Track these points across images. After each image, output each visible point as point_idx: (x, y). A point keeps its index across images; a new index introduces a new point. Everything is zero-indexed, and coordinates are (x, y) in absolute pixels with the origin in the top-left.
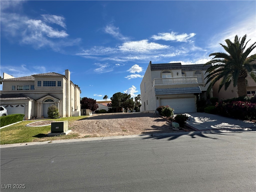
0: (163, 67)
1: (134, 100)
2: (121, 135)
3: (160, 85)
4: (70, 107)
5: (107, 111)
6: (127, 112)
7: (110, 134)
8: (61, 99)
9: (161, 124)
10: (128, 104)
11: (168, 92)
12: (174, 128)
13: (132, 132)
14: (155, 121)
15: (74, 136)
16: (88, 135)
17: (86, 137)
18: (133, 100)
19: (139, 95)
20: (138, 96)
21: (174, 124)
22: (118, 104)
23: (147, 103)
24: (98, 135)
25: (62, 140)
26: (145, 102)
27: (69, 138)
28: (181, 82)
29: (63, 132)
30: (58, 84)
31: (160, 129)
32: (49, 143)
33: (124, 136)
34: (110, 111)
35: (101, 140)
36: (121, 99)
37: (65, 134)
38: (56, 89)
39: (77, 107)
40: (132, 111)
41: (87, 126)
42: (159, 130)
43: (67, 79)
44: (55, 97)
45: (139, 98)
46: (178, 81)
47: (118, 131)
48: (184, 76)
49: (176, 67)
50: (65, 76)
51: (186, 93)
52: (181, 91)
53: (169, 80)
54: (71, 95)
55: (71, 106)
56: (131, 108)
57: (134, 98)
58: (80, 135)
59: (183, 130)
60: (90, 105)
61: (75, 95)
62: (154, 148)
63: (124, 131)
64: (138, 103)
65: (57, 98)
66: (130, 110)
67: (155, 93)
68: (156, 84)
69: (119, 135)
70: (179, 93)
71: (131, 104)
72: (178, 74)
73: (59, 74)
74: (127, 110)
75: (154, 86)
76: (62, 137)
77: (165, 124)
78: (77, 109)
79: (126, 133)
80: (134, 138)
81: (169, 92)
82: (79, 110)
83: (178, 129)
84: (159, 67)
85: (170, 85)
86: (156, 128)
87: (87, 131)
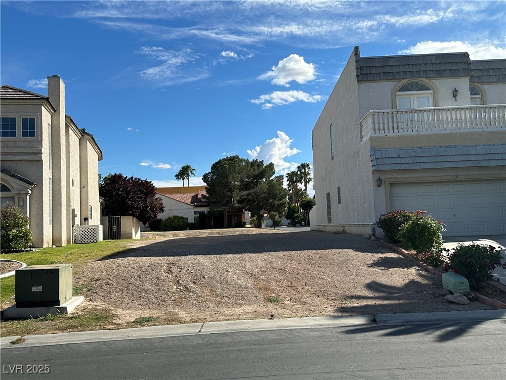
0: (401, 69)
1: (285, 185)
2: (264, 316)
3: (391, 134)
4: (68, 211)
5: (191, 220)
6: (259, 226)
7: (226, 311)
8: (35, 183)
9: (398, 277)
10: (265, 198)
11: (418, 160)
12: (451, 293)
13: (299, 306)
14: (376, 264)
15: (98, 318)
16: (146, 314)
17: (140, 322)
18: (282, 183)
19: (304, 166)
20: (299, 167)
21: (450, 280)
22: (231, 197)
23: (339, 197)
24: (182, 314)
25: (60, 333)
26: (328, 195)
27: (83, 327)
28: (468, 125)
29: (58, 303)
30: (24, 127)
31: (398, 298)
32: (13, 343)
33: (276, 320)
34: (202, 222)
35: (197, 336)
36: (242, 181)
37: (64, 310)
38: (16, 147)
39: (91, 211)
40: (280, 221)
41: (138, 282)
42: (397, 302)
43: (55, 110)
44: (13, 176)
45: (302, 177)
46: (456, 119)
47: (250, 303)
48: (478, 101)
49: (448, 67)
50: (47, 99)
51: (485, 165)
52: (467, 158)
53: (423, 116)
54: (68, 168)
55: (68, 205)
56: (274, 213)
57: (285, 175)
58: (117, 316)
59: (483, 302)
60: (134, 201)
61: (83, 167)
62: (396, 372)
63: (270, 300)
64: (300, 194)
65: (20, 179)
66: (272, 217)
67: (371, 164)
68: (377, 132)
69: (256, 315)
70: (461, 165)
71: (275, 197)
72: (455, 93)
73: (26, 93)
74: (260, 218)
75: (366, 138)
76: (57, 322)
77: (416, 280)
78: (91, 218)
79: (280, 311)
80: (312, 330)
81: (424, 159)
82: (95, 219)
83: (465, 299)
84: (388, 70)
85: (430, 136)
86: (383, 292)
87: (142, 300)
